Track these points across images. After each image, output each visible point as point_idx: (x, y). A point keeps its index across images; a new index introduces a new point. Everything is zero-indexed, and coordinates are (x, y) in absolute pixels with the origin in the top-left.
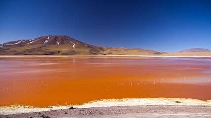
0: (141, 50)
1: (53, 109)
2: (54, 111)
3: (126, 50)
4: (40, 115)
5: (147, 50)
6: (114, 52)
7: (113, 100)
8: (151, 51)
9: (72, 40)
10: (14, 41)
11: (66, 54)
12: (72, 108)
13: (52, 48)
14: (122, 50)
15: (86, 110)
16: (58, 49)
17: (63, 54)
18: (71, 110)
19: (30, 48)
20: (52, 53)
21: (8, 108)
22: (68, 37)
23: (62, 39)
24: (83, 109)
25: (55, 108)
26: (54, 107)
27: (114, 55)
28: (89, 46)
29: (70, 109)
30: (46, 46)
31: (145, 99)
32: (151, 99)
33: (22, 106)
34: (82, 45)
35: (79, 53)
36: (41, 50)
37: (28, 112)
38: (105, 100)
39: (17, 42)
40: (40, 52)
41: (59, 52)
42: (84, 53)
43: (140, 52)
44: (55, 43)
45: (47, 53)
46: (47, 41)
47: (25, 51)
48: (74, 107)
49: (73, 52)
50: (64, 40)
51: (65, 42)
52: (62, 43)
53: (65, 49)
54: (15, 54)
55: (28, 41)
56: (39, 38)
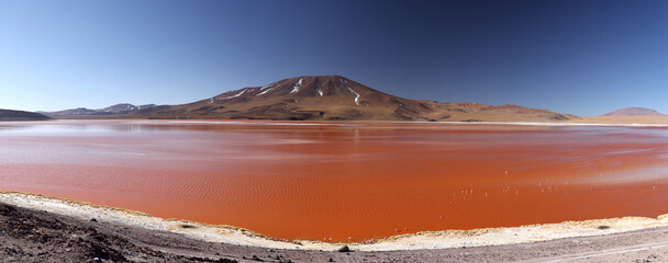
0: (522, 111)
1: (301, 248)
2: (304, 252)
3: (484, 109)
6: (455, 115)
7: (452, 232)
8: (544, 111)
9: (354, 84)
10: (232, 90)
11: (337, 118)
12: (346, 250)
13: (308, 106)
15: (381, 256)
16: (320, 108)
17: (332, 119)
18: (344, 255)
19: (262, 104)
20: (307, 116)
22: (344, 79)
23: (330, 82)
24: (373, 254)
25: (307, 245)
26: (304, 242)
27: (455, 123)
28: (394, 100)
29: (341, 251)
30: (292, 101)
33: (239, 231)
34: (375, 96)
35: (369, 116)
36: (281, 110)
37: (250, 244)
38: (429, 233)
39: (238, 92)
40: (280, 115)
41: (322, 113)
42: (381, 116)
44: (313, 94)
45: (296, 116)
46: (296, 90)
47: (251, 111)
48: (351, 247)
49: (355, 115)
50: (335, 86)
51: (338, 90)
52: (328, 93)
53: (335, 108)
54: (233, 118)
55: (258, 90)
56: (279, 82)
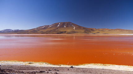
0: (122, 30)
1: (61, 67)
2: (62, 68)
3: (110, 30)
4: (54, 69)
5: (127, 30)
6: (101, 32)
7: (99, 64)
9: (73, 24)
10: (42, 26)
11: (69, 33)
12: (72, 67)
13: (62, 30)
14: (107, 31)
15: (81, 69)
16: (65, 30)
17: (68, 33)
18: (71, 68)
19: (49, 30)
20: (61, 33)
21: (38, 63)
22: (71, 23)
23: (67, 24)
24: (79, 69)
25: (62, 66)
26: (61, 65)
27: (101, 34)
28: (84, 28)
29: (71, 67)
30: (58, 29)
31: (124, 66)
32: (129, 66)
33: (45, 63)
34: (79, 27)
35: (77, 32)
36: (55, 31)
37: (48, 67)
38: (93, 64)
39: (43, 26)
40: (55, 32)
41: (65, 32)
42: (81, 32)
43: (121, 32)
44: (63, 27)
45: (58, 33)
46: (58, 26)
47: (47, 32)
48: (73, 66)
49: (74, 32)
50: (69, 25)
51: (69, 26)
52: (67, 27)
53: (69, 30)
54: (42, 33)
55: (48, 26)
56: (54, 24)
